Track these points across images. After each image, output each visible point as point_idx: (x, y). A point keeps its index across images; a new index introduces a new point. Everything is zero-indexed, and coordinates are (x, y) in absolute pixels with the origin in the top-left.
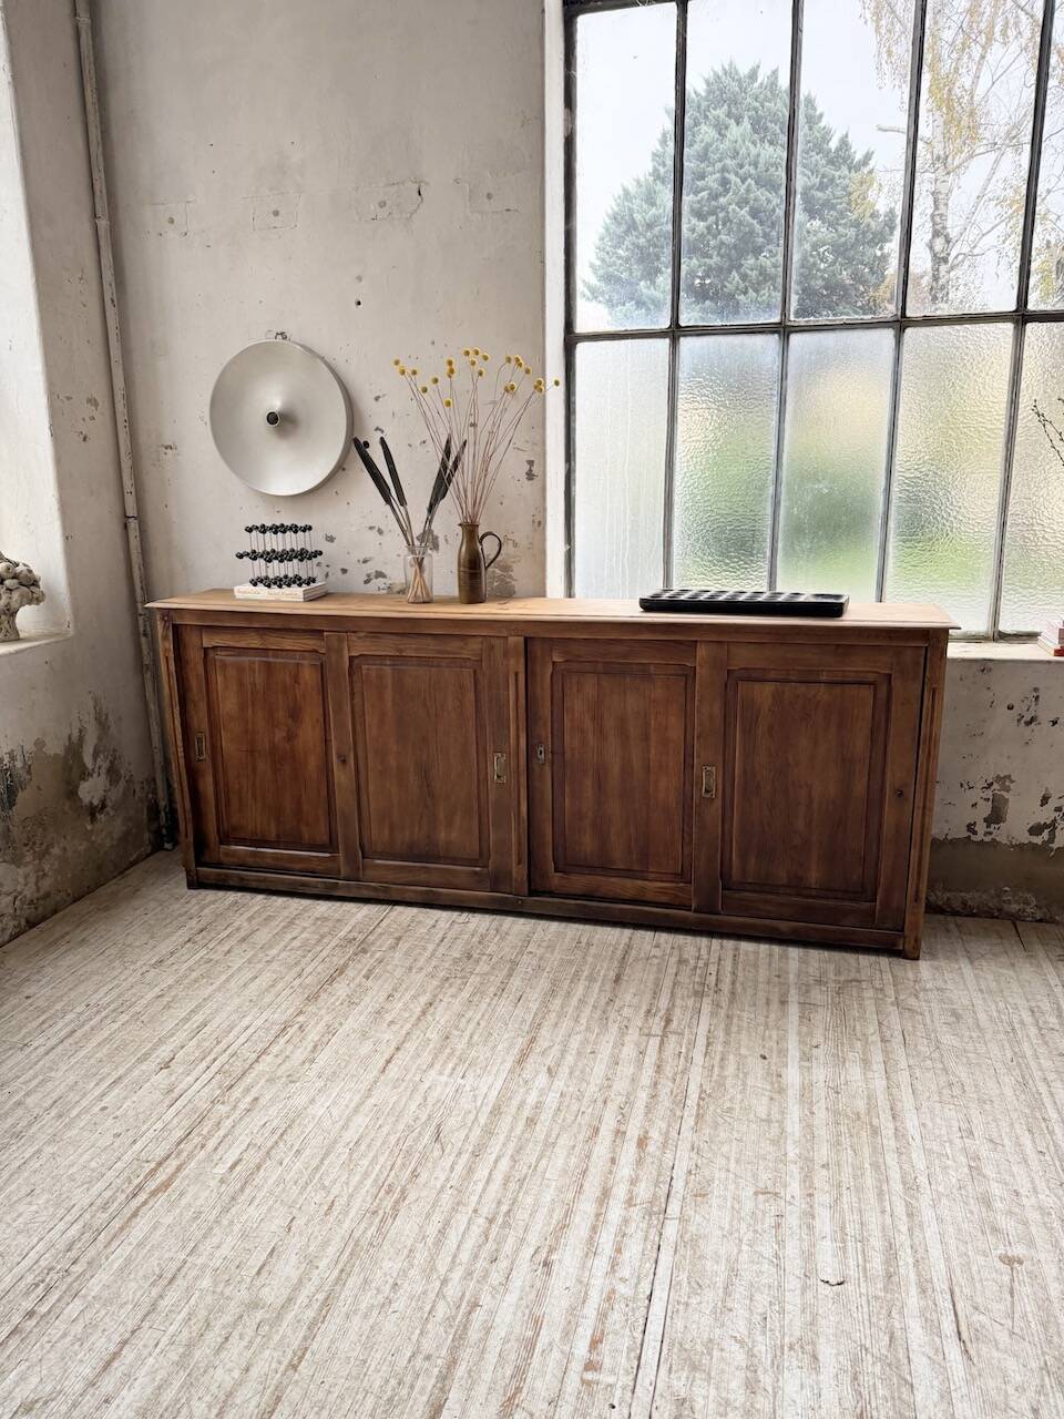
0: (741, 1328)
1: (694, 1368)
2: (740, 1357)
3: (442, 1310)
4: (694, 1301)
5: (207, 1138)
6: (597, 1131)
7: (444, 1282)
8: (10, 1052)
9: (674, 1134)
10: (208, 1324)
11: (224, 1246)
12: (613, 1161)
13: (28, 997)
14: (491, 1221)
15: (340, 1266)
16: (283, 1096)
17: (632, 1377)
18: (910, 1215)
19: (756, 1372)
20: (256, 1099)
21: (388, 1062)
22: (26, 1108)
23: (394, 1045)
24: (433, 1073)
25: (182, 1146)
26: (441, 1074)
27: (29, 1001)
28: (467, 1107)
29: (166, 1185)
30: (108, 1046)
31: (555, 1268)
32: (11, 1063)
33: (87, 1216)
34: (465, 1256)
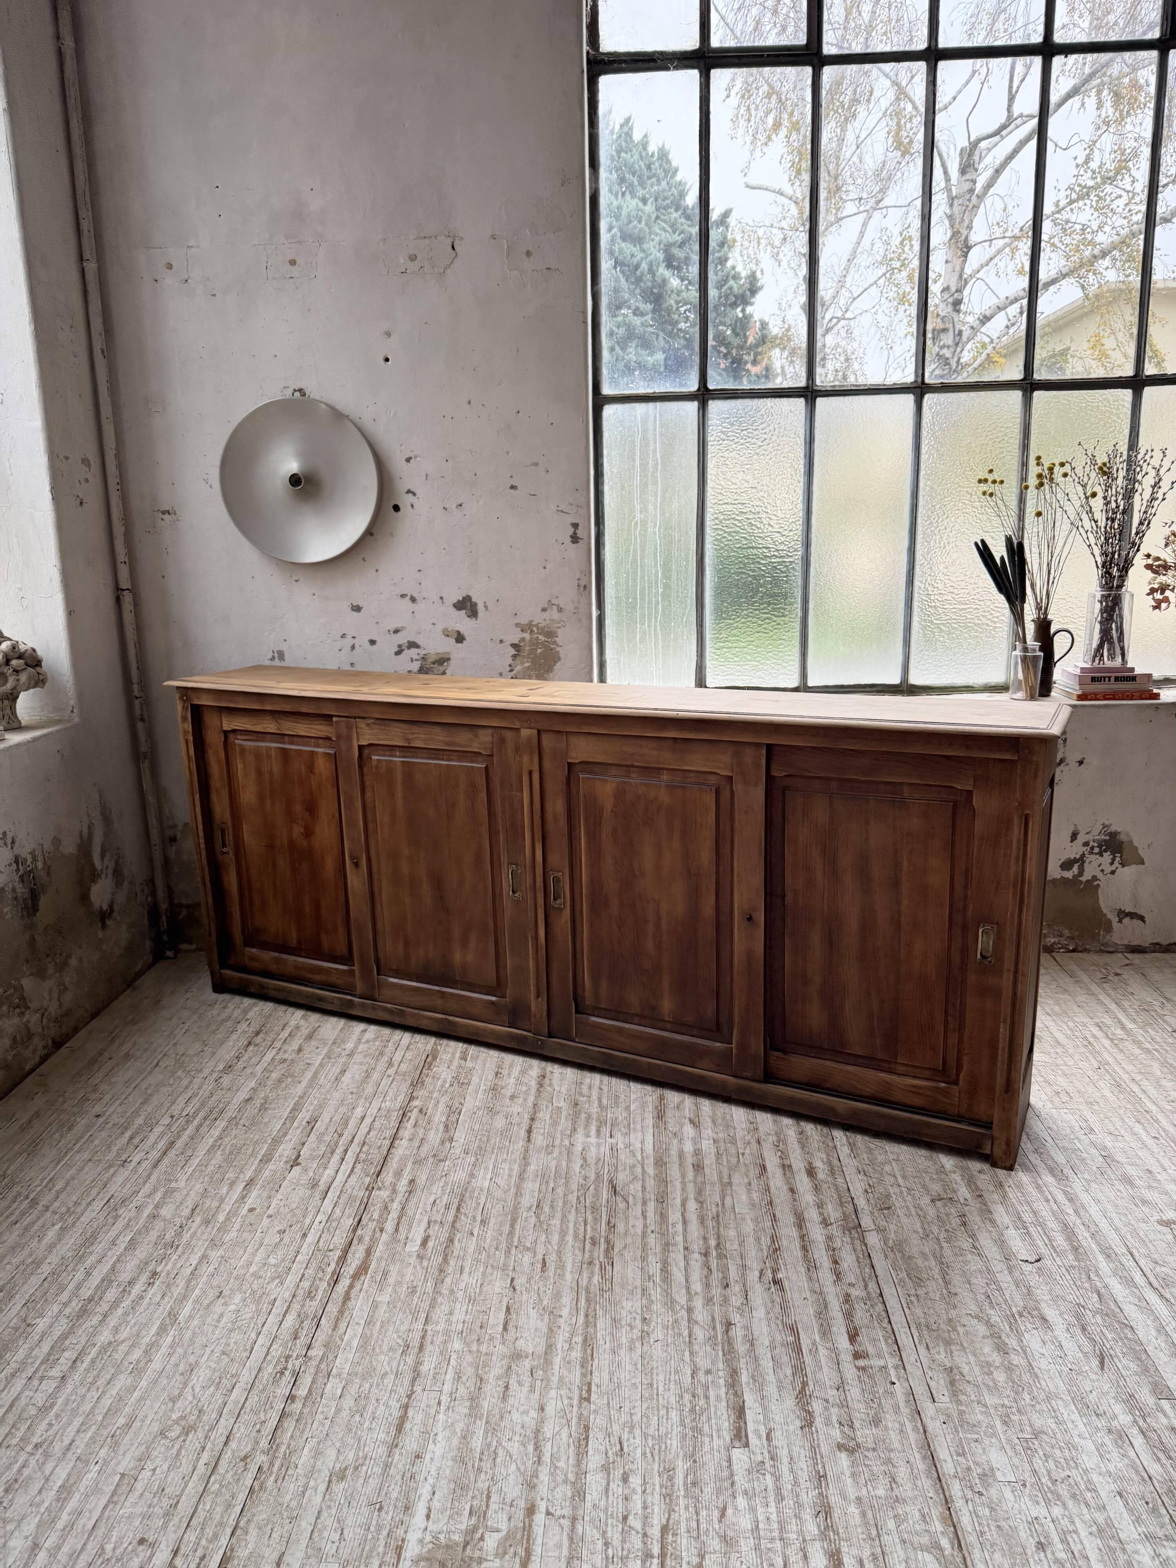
0: (973, 1308)
1: (948, 1343)
2: (982, 1329)
3: (700, 1334)
4: (921, 1292)
5: (382, 1221)
6: (764, 1168)
7: (690, 1310)
8: (112, 1170)
9: (836, 1162)
10: (481, 1380)
11: (457, 1312)
12: (792, 1190)
13: (98, 1116)
14: (706, 1255)
15: (582, 1313)
16: (438, 1176)
17: (898, 1358)
18: (1071, 1200)
19: (1000, 1337)
20: (412, 1181)
21: (529, 1131)
22: (165, 1220)
23: (526, 1117)
24: (579, 1138)
25: (359, 1232)
26: (588, 1136)
27: (101, 1120)
28: (629, 1162)
29: (363, 1269)
30: (219, 1153)
31: (786, 1284)
32: (119, 1179)
33: (296, 1307)
34: (697, 1287)
